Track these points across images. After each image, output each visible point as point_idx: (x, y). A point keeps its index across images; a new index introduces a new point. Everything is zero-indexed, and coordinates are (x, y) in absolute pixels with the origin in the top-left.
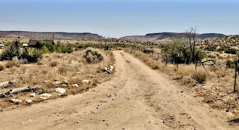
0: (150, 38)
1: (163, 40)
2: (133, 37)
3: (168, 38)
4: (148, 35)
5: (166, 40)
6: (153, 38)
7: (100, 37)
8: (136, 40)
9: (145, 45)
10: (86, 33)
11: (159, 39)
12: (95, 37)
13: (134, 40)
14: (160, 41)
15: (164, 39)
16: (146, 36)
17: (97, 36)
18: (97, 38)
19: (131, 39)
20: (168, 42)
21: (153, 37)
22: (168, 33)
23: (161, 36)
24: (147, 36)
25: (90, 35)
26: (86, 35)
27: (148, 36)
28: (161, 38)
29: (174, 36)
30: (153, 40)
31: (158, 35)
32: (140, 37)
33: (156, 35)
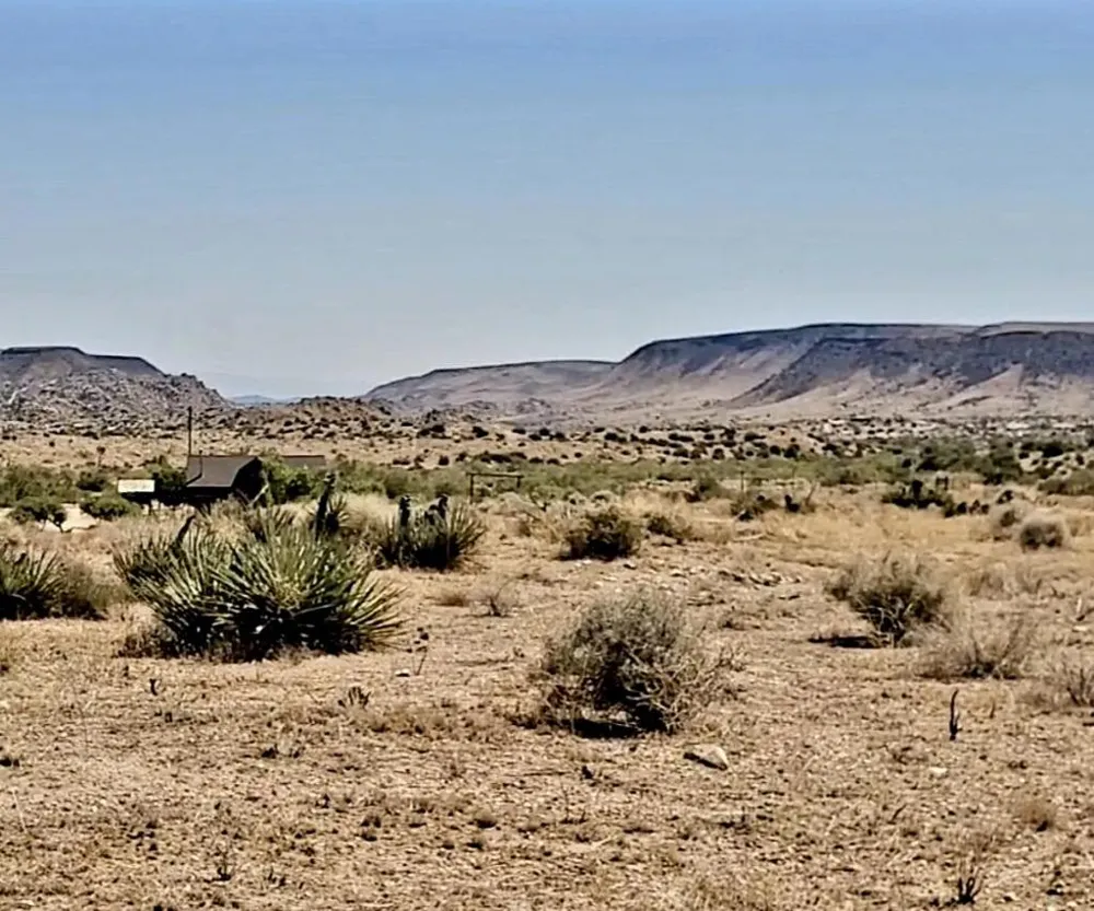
0: (676, 385)
1: (806, 398)
2: (495, 374)
3: (863, 377)
4: (653, 355)
5: (842, 395)
6: (706, 380)
7: (175, 387)
8: (534, 409)
9: (695, 455)
10: (38, 351)
11: (765, 391)
12: (129, 389)
13: (521, 409)
14: (780, 411)
15: (818, 390)
16: (636, 361)
17: (146, 377)
18: (149, 400)
19: (485, 397)
20: (867, 421)
21: (705, 370)
22: (860, 334)
23: (792, 366)
24: (648, 361)
25: (78, 370)
26: (36, 368)
27: (657, 361)
28: (790, 385)
29: (916, 361)
30: (707, 404)
31: (762, 355)
32: (575, 372)
33: (740, 357)
